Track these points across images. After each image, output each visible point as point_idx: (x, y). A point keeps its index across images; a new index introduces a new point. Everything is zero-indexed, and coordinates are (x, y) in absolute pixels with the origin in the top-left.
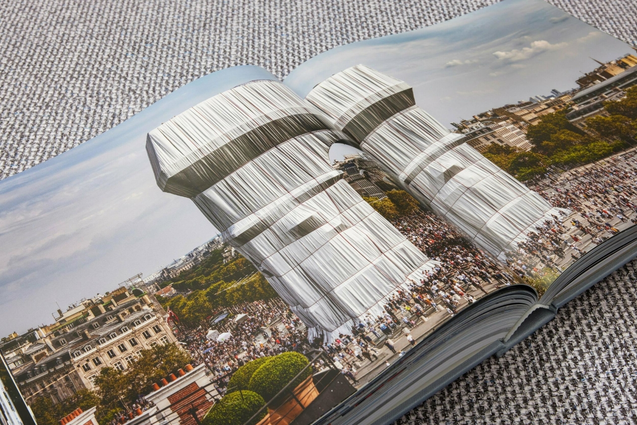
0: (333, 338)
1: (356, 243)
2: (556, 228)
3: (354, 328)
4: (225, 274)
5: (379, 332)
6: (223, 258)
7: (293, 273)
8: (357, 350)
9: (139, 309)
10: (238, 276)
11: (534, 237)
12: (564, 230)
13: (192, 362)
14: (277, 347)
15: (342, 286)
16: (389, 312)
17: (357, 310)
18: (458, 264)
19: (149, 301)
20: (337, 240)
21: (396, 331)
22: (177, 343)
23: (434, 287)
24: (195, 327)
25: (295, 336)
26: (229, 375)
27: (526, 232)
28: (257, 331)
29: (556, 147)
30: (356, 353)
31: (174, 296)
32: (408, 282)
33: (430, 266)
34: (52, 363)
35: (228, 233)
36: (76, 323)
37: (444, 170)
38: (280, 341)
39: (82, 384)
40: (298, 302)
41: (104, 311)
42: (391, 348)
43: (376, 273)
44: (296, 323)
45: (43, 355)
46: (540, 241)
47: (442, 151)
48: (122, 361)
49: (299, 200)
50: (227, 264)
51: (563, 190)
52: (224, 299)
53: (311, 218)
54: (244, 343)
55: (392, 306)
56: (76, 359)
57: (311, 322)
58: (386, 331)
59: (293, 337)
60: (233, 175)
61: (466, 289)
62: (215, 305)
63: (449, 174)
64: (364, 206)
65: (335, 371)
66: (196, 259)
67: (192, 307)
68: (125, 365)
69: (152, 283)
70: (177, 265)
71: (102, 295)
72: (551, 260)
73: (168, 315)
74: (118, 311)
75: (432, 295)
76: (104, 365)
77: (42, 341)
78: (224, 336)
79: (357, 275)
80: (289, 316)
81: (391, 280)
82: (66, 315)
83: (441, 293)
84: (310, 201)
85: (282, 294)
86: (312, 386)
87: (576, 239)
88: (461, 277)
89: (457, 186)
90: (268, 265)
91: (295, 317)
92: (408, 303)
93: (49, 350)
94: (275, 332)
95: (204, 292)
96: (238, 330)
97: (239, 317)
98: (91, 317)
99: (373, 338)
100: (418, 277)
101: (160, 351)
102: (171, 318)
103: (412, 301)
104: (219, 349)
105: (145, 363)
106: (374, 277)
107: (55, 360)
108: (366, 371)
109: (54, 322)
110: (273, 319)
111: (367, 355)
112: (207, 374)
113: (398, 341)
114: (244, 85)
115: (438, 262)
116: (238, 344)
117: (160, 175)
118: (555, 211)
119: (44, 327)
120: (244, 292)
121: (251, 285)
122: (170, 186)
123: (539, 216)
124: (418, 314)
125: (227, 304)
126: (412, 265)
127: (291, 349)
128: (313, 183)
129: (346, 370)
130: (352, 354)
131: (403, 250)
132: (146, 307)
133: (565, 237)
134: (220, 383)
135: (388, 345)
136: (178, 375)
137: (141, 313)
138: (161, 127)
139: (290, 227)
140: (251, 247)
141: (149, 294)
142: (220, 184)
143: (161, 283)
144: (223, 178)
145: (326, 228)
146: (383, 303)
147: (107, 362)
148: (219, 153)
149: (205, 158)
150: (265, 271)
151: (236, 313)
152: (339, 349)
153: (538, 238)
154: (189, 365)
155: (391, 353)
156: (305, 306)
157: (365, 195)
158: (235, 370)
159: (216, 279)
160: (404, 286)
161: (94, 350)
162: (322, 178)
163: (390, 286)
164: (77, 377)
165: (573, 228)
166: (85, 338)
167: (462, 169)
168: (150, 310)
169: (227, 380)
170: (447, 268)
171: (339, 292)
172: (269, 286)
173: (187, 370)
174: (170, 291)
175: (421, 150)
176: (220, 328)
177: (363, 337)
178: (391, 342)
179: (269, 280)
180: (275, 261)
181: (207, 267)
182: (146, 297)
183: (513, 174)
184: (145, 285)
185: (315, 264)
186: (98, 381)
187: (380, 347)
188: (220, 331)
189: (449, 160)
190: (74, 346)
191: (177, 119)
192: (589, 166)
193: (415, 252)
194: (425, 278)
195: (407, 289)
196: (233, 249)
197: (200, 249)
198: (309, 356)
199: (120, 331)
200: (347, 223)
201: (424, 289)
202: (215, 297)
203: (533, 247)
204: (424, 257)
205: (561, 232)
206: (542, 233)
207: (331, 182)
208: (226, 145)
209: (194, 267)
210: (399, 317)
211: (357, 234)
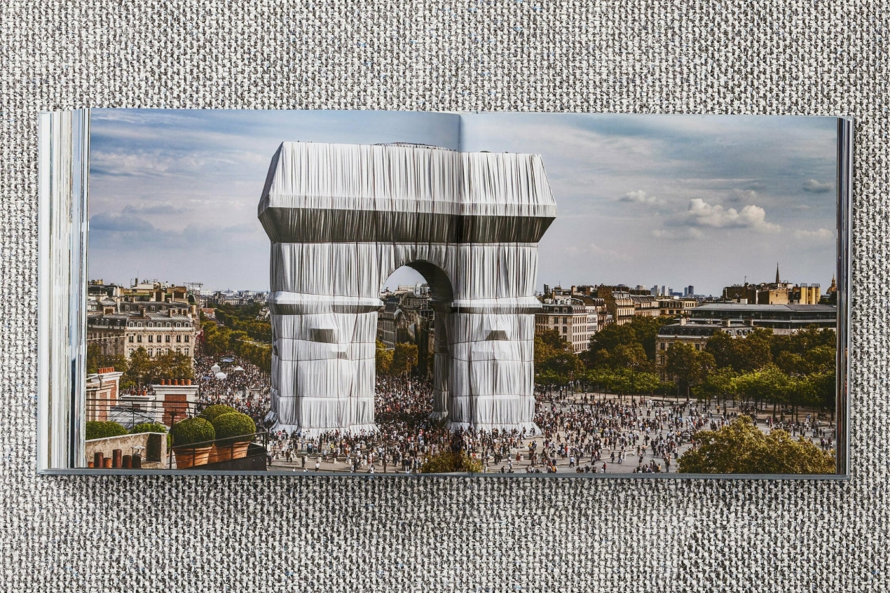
0: (278, 429)
1: (341, 376)
2: (515, 440)
3: (294, 432)
4: (251, 328)
5: (305, 447)
6: (258, 314)
7: (290, 363)
8: (285, 448)
9: (185, 314)
10: (257, 337)
11: (495, 434)
12: (519, 445)
13: (193, 380)
14: (245, 408)
15: (310, 399)
16: (321, 440)
17: (305, 423)
18: (389, 438)
19: (195, 312)
20: (332, 363)
21: (314, 455)
22: (193, 359)
23: (359, 445)
24: (209, 355)
25: (260, 409)
26: (207, 405)
27: (495, 426)
28: (242, 388)
29: (607, 361)
30: (283, 449)
31: (212, 319)
32: (347, 430)
33: (370, 428)
34: (113, 322)
35: (275, 296)
36: (142, 298)
37: (494, 329)
38: (249, 405)
39: (123, 350)
40: (278, 388)
41: (163, 300)
42: (303, 462)
43: (335, 407)
44: (267, 400)
45: (111, 311)
46: (496, 441)
47: (509, 311)
48: (154, 349)
49: (335, 309)
50: (257, 321)
51: (557, 411)
52: (239, 348)
53: (331, 331)
54: (229, 390)
55: (325, 438)
56: (128, 328)
57: (275, 408)
58: (309, 450)
59: (258, 409)
60: (311, 245)
61: (375, 461)
62: (231, 348)
63: (495, 336)
64: (371, 348)
65: (264, 450)
66: (242, 300)
67: (216, 338)
68: (154, 354)
69: (204, 297)
70: (228, 295)
71: (169, 285)
72: (488, 459)
73: (199, 333)
74: (171, 306)
75: (353, 449)
76: (142, 344)
77: (115, 299)
78: (222, 376)
79: (323, 399)
80: (266, 393)
81: (339, 420)
82: (140, 286)
83: (359, 452)
84: (340, 316)
85: (274, 373)
86: (246, 448)
87: (518, 458)
88: (381, 450)
89: (490, 350)
90: (280, 344)
91: (269, 396)
92: (335, 444)
93: (117, 310)
94: (251, 397)
95: (231, 332)
96: (232, 377)
97: (239, 368)
98: (153, 300)
99: (299, 448)
100: (355, 431)
101: (180, 358)
102: (200, 336)
103: (338, 444)
104: (213, 382)
105: (165, 360)
106: (331, 409)
107: (116, 320)
108: (279, 464)
109: (129, 287)
110: (256, 387)
111: (288, 455)
112: (196, 395)
113: (311, 461)
114: (386, 145)
115: (377, 430)
116: (226, 388)
117: (265, 198)
118: (529, 425)
119: (121, 288)
120: (254, 352)
121: (261, 350)
122: (265, 217)
123: (515, 422)
124: (334, 455)
125: (238, 354)
126: (359, 419)
127: (251, 416)
128: (355, 301)
129: (270, 454)
130: (280, 448)
131: (364, 403)
132: (190, 315)
133: (514, 451)
134: (199, 406)
135: (303, 459)
136: (180, 383)
137: (184, 319)
138: (296, 144)
139: (314, 327)
140: (280, 320)
141: (198, 306)
142: (297, 246)
143: (211, 302)
144: (302, 242)
145: (333, 348)
146: (322, 431)
147: (145, 343)
148: (315, 213)
149: (304, 210)
150: (275, 347)
151: (239, 364)
152: (276, 438)
153: (497, 437)
154: (190, 381)
155: (300, 466)
156: (279, 394)
157: (380, 337)
158: (212, 404)
159: (244, 328)
160: (342, 430)
161: (142, 328)
162: (364, 301)
163: (335, 423)
164: (122, 343)
165: (527, 448)
166: (141, 316)
167: (507, 339)
168: (191, 320)
169: (204, 407)
170: (379, 437)
171: (305, 401)
172: (270, 361)
173: (186, 383)
174: (211, 314)
175: (497, 296)
176: (224, 367)
177: (295, 442)
178: (306, 458)
179: (273, 356)
180: (286, 344)
181: (245, 313)
182: (194, 307)
183: (536, 371)
184: (199, 296)
185: (307, 368)
186: (133, 355)
187: (298, 457)
188: (222, 370)
189: (505, 323)
190: (133, 317)
191: (311, 146)
192: (609, 397)
193: (370, 411)
194: (359, 434)
195: (343, 434)
196: (269, 312)
197: (250, 294)
198: (258, 428)
199: (164, 324)
200: (349, 355)
201: (352, 442)
202: (234, 341)
203: (488, 441)
204: (372, 418)
205: (515, 445)
206: (502, 437)
207: (367, 309)
208: (326, 210)
209: (237, 306)
210: (323, 447)
211: (348, 368)
